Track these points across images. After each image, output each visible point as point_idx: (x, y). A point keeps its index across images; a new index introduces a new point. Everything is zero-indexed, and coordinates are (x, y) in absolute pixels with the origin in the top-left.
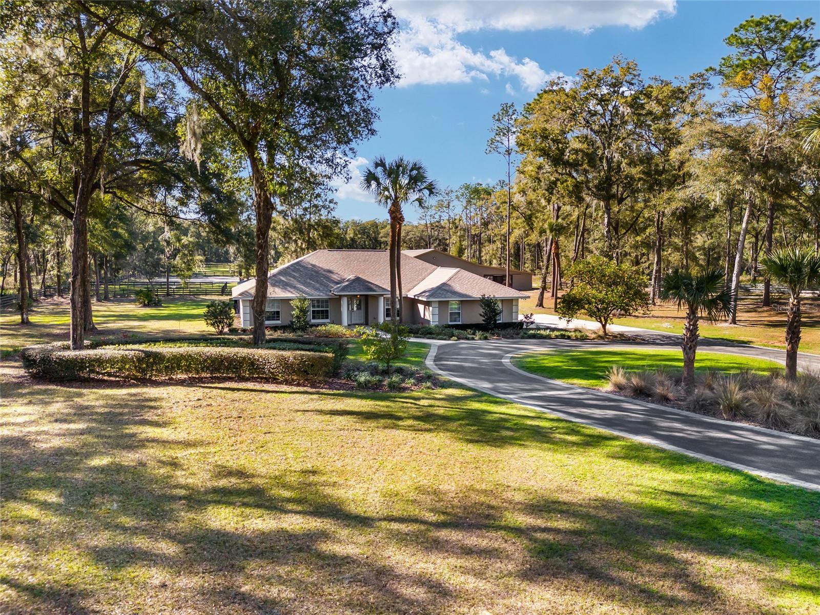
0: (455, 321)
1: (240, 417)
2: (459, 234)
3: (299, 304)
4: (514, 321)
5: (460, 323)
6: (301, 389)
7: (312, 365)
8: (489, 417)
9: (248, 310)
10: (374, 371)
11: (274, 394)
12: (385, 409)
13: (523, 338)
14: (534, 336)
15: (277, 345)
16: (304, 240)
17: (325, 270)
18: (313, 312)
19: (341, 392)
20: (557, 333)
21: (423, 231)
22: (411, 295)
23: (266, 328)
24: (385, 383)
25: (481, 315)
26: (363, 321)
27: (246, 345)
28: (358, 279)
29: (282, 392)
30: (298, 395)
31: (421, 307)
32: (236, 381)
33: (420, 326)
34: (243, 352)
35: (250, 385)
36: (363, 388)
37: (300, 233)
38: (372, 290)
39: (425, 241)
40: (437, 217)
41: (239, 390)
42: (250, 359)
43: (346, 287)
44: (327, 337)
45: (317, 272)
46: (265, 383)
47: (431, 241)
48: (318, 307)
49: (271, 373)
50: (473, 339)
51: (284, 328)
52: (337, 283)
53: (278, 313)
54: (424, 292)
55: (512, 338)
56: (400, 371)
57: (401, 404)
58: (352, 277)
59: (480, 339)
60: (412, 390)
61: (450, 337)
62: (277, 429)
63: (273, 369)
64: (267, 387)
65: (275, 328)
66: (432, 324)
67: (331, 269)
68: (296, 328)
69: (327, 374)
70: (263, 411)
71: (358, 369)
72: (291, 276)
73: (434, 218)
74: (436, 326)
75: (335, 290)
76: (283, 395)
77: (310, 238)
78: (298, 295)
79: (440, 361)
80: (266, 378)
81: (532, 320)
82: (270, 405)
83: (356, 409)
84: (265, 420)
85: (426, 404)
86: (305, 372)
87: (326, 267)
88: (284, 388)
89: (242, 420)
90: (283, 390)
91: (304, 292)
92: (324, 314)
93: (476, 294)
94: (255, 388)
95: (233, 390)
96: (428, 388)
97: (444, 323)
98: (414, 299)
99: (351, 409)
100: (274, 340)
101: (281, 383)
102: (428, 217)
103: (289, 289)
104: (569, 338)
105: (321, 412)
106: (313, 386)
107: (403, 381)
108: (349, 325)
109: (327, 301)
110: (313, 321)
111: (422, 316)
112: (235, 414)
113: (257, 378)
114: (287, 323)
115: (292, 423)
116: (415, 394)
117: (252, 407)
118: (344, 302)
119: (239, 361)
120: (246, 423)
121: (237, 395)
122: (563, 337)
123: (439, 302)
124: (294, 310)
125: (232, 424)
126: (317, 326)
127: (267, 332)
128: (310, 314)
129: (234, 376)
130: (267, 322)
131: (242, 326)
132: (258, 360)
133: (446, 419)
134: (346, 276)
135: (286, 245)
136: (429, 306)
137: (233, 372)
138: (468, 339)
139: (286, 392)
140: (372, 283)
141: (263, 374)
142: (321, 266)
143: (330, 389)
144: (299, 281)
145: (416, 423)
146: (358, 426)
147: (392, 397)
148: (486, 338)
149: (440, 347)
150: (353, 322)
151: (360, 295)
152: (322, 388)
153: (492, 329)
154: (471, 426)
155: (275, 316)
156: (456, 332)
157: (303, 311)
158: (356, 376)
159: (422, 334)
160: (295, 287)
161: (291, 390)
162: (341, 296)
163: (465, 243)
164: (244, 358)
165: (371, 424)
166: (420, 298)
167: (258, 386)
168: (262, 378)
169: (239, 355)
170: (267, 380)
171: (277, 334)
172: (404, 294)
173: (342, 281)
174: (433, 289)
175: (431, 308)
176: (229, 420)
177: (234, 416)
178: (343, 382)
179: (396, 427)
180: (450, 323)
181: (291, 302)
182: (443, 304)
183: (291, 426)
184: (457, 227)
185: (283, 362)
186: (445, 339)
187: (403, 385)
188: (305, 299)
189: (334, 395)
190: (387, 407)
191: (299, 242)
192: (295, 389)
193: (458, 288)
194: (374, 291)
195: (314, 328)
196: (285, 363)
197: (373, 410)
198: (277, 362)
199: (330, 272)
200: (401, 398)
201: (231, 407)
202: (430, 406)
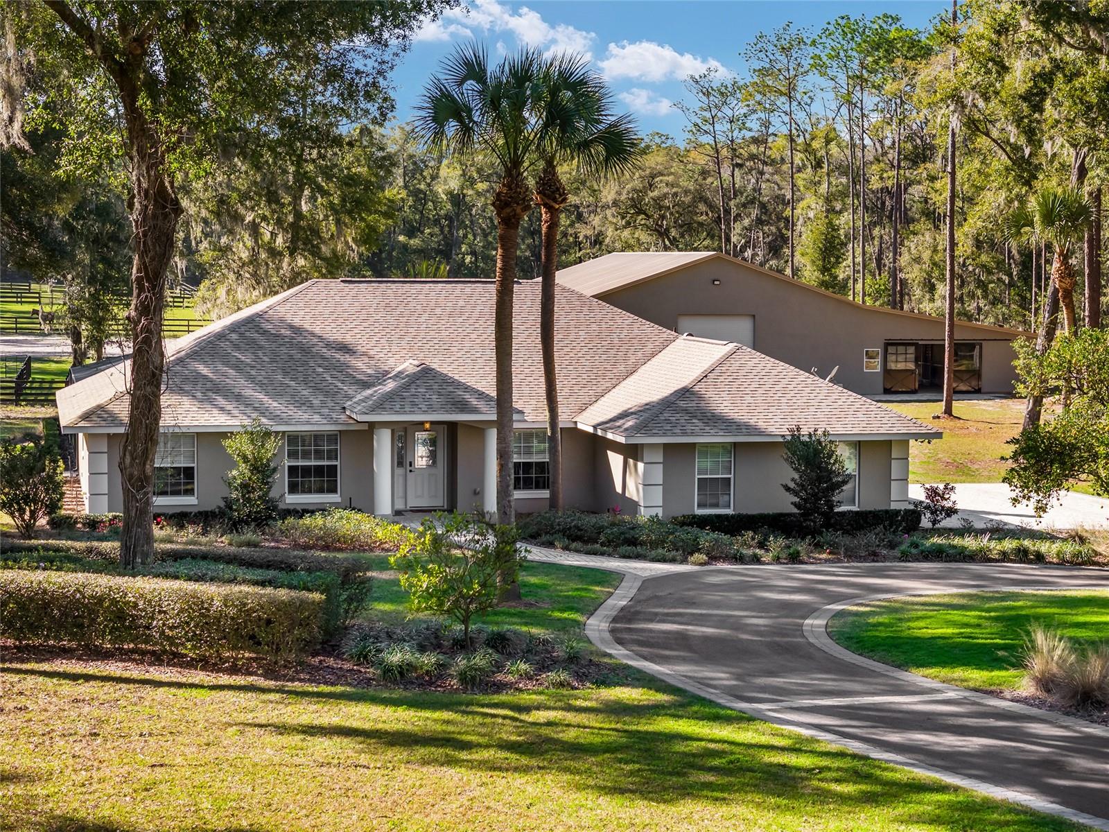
0: (716, 505)
1: (96, 735)
2: (823, 188)
3: (248, 449)
4: (894, 506)
5: (730, 511)
6: (240, 680)
7: (269, 622)
8: (681, 747)
9: (103, 463)
10: (430, 640)
11: (173, 690)
12: (439, 727)
13: (905, 557)
14: (938, 554)
15: (182, 568)
16: (279, 222)
17: (328, 345)
18: (293, 470)
19: (339, 689)
20: (1009, 545)
21: (704, 173)
22: (586, 424)
23: (156, 516)
24: (452, 671)
25: (788, 489)
26: (440, 501)
27: (107, 565)
28: (426, 374)
29: (192, 686)
30: (231, 693)
31: (615, 461)
32: (79, 659)
33: (606, 518)
34: (100, 583)
35: (114, 668)
36: (395, 682)
37: (269, 202)
38: (464, 407)
39: (711, 207)
40: (754, 124)
41: (88, 678)
42: (114, 602)
43: (390, 397)
44: (326, 548)
45: (305, 350)
46: (151, 664)
47: (734, 211)
48: (306, 455)
49: (168, 638)
50: (756, 560)
51: (205, 519)
52: (365, 385)
53: (189, 472)
54: (624, 415)
55: (874, 556)
56: (499, 642)
57: (478, 719)
58: (408, 365)
59: (777, 560)
60: (520, 690)
61: (686, 551)
62: (179, 760)
63: (172, 628)
64: (155, 673)
65: (180, 519)
66: (644, 515)
67: (348, 339)
68: (241, 521)
69: (309, 647)
70: (146, 724)
71: (389, 636)
72: (226, 364)
73: (743, 127)
74: (654, 520)
75: (358, 408)
76: (194, 692)
77: (299, 215)
78: (247, 422)
79: (630, 621)
80: (153, 653)
81: (947, 504)
82: (164, 713)
83: (367, 726)
84: (152, 740)
85: (542, 720)
86: (252, 637)
87: (334, 333)
88: (199, 676)
89: (99, 740)
90: (196, 681)
91: (264, 411)
92: (325, 479)
93: (776, 425)
94: (127, 674)
95: (74, 677)
96: (561, 685)
97: (680, 511)
98: (594, 436)
99: (356, 724)
100: (177, 556)
101: (191, 665)
102: (722, 127)
103: (221, 401)
104: (1039, 558)
105: (282, 729)
106: (270, 673)
107: (499, 667)
108: (398, 513)
109: (332, 438)
110: (292, 500)
111: (619, 489)
112: (84, 728)
113: (133, 651)
114: (214, 503)
115: (212, 749)
116: (525, 698)
117: (120, 715)
118: (383, 445)
119: (86, 606)
120: (109, 745)
121: (84, 689)
122: (1022, 555)
123: (667, 447)
124: (234, 465)
125: (78, 747)
126: (300, 513)
127: (157, 532)
128: (281, 480)
129: (74, 644)
130: (160, 501)
131: (86, 511)
132: (136, 605)
133: (577, 749)
134: (391, 362)
135: (224, 240)
136: (636, 459)
137: (73, 636)
138: (739, 559)
139: (202, 687)
140: (467, 388)
141: (146, 642)
142: (317, 330)
143: (310, 681)
144: (251, 379)
145: (502, 754)
146: (364, 759)
147: (461, 704)
148: (794, 558)
149: (650, 583)
150: (413, 502)
151: (432, 423)
152: (293, 680)
153: (814, 532)
154: (626, 763)
155: (183, 479)
156: (707, 538)
157: (262, 470)
158: (379, 651)
159: (609, 543)
160: (238, 398)
161: (215, 682)
162: (372, 425)
163: (844, 221)
164: (100, 600)
165: (397, 754)
166: (610, 436)
167: (135, 672)
168: (143, 653)
169: (88, 592)
170: (157, 659)
171: (187, 537)
172: (564, 420)
173: (382, 376)
174: (648, 408)
175: (641, 466)
176: (71, 739)
177: (82, 732)
178: (347, 666)
179: (451, 762)
180: (699, 512)
181: (227, 443)
182: (676, 454)
183: (210, 754)
184: (818, 165)
185: (198, 610)
186: (673, 561)
187: (500, 677)
188: (267, 434)
189: (319, 695)
190: (448, 722)
191: (266, 231)
192: (225, 679)
193: (723, 404)
194: (475, 411)
195: (290, 520)
196: (202, 615)
197: (409, 727)
198: (182, 610)
199: (345, 348)
200: (483, 706)
201: (73, 714)
202: (549, 724)
